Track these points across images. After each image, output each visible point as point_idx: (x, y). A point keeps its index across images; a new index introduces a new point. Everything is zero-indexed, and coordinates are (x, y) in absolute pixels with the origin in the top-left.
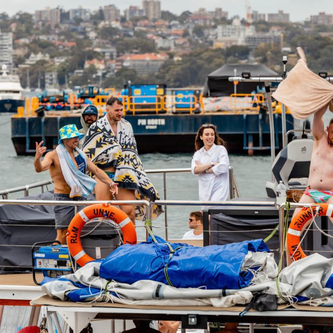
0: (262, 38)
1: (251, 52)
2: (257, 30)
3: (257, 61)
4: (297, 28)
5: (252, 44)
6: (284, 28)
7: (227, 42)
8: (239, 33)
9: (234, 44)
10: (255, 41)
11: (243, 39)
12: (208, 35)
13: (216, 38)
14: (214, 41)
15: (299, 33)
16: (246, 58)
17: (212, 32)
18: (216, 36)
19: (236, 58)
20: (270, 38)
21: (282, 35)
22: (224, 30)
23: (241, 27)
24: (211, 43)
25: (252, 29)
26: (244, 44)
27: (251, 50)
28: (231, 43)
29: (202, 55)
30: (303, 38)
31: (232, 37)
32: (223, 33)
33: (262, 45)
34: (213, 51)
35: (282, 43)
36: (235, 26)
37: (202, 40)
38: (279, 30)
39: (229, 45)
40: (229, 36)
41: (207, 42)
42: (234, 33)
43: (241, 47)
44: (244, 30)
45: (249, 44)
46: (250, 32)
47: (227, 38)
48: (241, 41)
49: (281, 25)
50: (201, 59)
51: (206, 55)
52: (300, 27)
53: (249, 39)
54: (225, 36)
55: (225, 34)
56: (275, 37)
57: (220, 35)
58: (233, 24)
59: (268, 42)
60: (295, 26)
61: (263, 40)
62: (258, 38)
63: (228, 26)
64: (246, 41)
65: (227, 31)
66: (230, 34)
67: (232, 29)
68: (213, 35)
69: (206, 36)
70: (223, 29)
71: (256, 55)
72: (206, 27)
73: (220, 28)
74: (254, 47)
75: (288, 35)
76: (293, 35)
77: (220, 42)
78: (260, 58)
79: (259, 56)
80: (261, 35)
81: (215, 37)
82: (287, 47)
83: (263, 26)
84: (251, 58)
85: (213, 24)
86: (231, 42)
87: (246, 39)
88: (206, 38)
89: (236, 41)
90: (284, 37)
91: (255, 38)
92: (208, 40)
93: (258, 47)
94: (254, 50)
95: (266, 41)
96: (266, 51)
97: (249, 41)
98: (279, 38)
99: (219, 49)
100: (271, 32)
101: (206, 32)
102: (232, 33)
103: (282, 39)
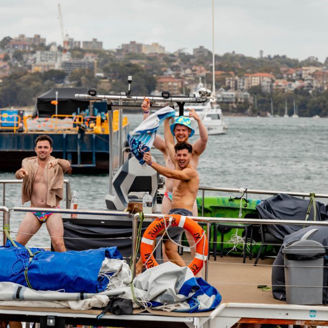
0: (77, 64)
1: (67, 77)
2: (73, 56)
3: (71, 85)
4: (110, 55)
5: (68, 69)
6: (98, 55)
7: (44, 67)
8: (56, 58)
9: (51, 68)
10: (71, 66)
11: (60, 64)
12: (28, 59)
13: (35, 62)
14: (33, 65)
15: (111, 60)
16: (61, 82)
17: (31, 57)
18: (35, 60)
19: (53, 82)
20: (84, 64)
21: (96, 61)
22: (42, 56)
23: (58, 53)
24: (30, 67)
25: (68, 55)
26: (61, 69)
27: (67, 74)
28: (48, 68)
29: (21, 78)
30: (115, 65)
31: (50, 62)
32: (41, 58)
33: (77, 69)
34: (32, 74)
35: (96, 69)
36: (53, 52)
37: (21, 64)
38: (92, 57)
39: (46, 69)
40: (47, 61)
41: (26, 66)
42: (52, 58)
43: (58, 71)
44: (61, 55)
45: (65, 69)
46: (66, 57)
47: (45, 63)
48: (57, 66)
49: (95, 52)
50: (20, 81)
51: (25, 78)
52: (112, 54)
53: (65, 64)
54: (43, 61)
55: (43, 59)
56: (89, 63)
57: (38, 60)
58: (51, 50)
59: (83, 67)
60: (108, 53)
61: (79, 65)
62: (73, 64)
63: (46, 52)
64: (62, 66)
65: (45, 56)
66: (48, 58)
67: (50, 55)
68: (32, 60)
69: (25, 60)
70: (41, 54)
71: (71, 80)
72: (25, 52)
73: (38, 53)
74: (70, 72)
75: (101, 61)
76: (106, 62)
77: (38, 66)
78: (76, 82)
79: (74, 80)
80: (76, 61)
81: (33, 62)
82: (100, 72)
83: (78, 53)
84: (67, 82)
85: (32, 49)
86: (48, 66)
87: (62, 64)
88: (25, 62)
89: (54, 66)
90: (98, 63)
91: (71, 64)
92: (27, 64)
93: (73, 71)
94: (70, 74)
95: (80, 66)
96: (81, 76)
97: (65, 66)
98: (93, 63)
99: (37, 73)
100: (85, 58)
101: (25, 56)
102: (50, 58)
103: (96, 65)
